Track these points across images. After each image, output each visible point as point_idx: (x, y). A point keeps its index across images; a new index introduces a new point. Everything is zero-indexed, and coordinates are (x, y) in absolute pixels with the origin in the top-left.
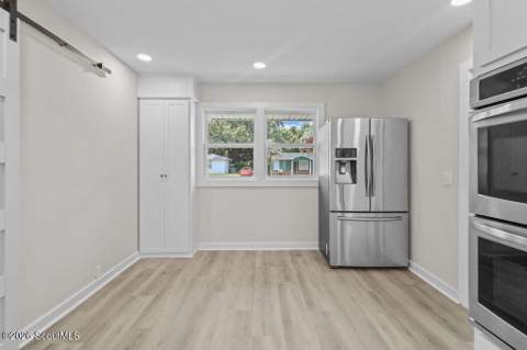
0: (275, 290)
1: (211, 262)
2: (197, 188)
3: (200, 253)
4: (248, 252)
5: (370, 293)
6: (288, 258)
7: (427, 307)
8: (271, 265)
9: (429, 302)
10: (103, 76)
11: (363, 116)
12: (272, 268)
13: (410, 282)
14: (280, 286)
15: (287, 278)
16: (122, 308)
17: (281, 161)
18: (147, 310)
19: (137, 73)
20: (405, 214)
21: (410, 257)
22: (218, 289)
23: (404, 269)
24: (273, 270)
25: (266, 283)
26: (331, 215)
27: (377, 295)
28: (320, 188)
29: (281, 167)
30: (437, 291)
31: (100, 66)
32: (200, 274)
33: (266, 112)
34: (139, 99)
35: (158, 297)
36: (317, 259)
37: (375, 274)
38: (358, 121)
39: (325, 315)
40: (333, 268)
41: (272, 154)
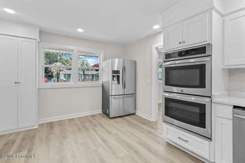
0: (92, 131)
2: (39, 89)
4: (70, 120)
5: (128, 124)
6: (91, 118)
7: (145, 124)
8: (85, 122)
9: (145, 123)
11: (119, 58)
12: (86, 124)
13: (137, 118)
14: (94, 129)
15: (95, 126)
17: (65, 75)
20: (134, 95)
21: (136, 110)
22: (64, 137)
23: (134, 114)
25: (87, 129)
26: (110, 97)
27: (130, 124)
28: (103, 86)
29: (65, 77)
30: (145, 119)
32: (49, 134)
36: (103, 116)
37: (126, 117)
38: (117, 60)
39: (116, 134)
40: (112, 118)
41: (60, 70)
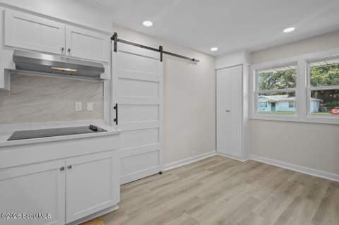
1: (254, 168)
3: (251, 161)
8: (302, 184)
10: (196, 64)
14: (298, 199)
16: (197, 172)
18: (207, 176)
19: (214, 57)
22: (248, 182)
24: (301, 187)
31: (193, 60)
32: (242, 171)
33: (308, 62)
34: (216, 70)
35: (214, 174)
